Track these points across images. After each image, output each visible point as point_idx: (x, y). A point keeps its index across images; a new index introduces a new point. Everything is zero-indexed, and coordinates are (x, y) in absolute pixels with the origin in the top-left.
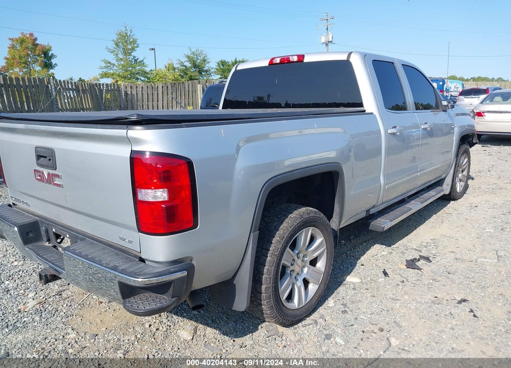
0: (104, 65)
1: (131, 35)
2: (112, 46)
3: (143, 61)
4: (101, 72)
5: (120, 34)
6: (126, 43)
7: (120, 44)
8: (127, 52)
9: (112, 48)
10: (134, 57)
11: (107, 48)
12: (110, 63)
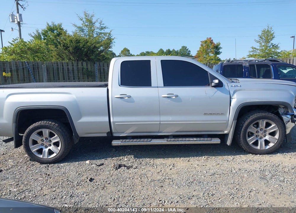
0: (252, 50)
1: (271, 30)
2: (258, 39)
3: (277, 45)
4: (248, 55)
5: (264, 31)
6: (267, 36)
7: (263, 37)
8: (267, 41)
9: (258, 40)
10: (272, 44)
11: (255, 40)
12: (255, 48)
